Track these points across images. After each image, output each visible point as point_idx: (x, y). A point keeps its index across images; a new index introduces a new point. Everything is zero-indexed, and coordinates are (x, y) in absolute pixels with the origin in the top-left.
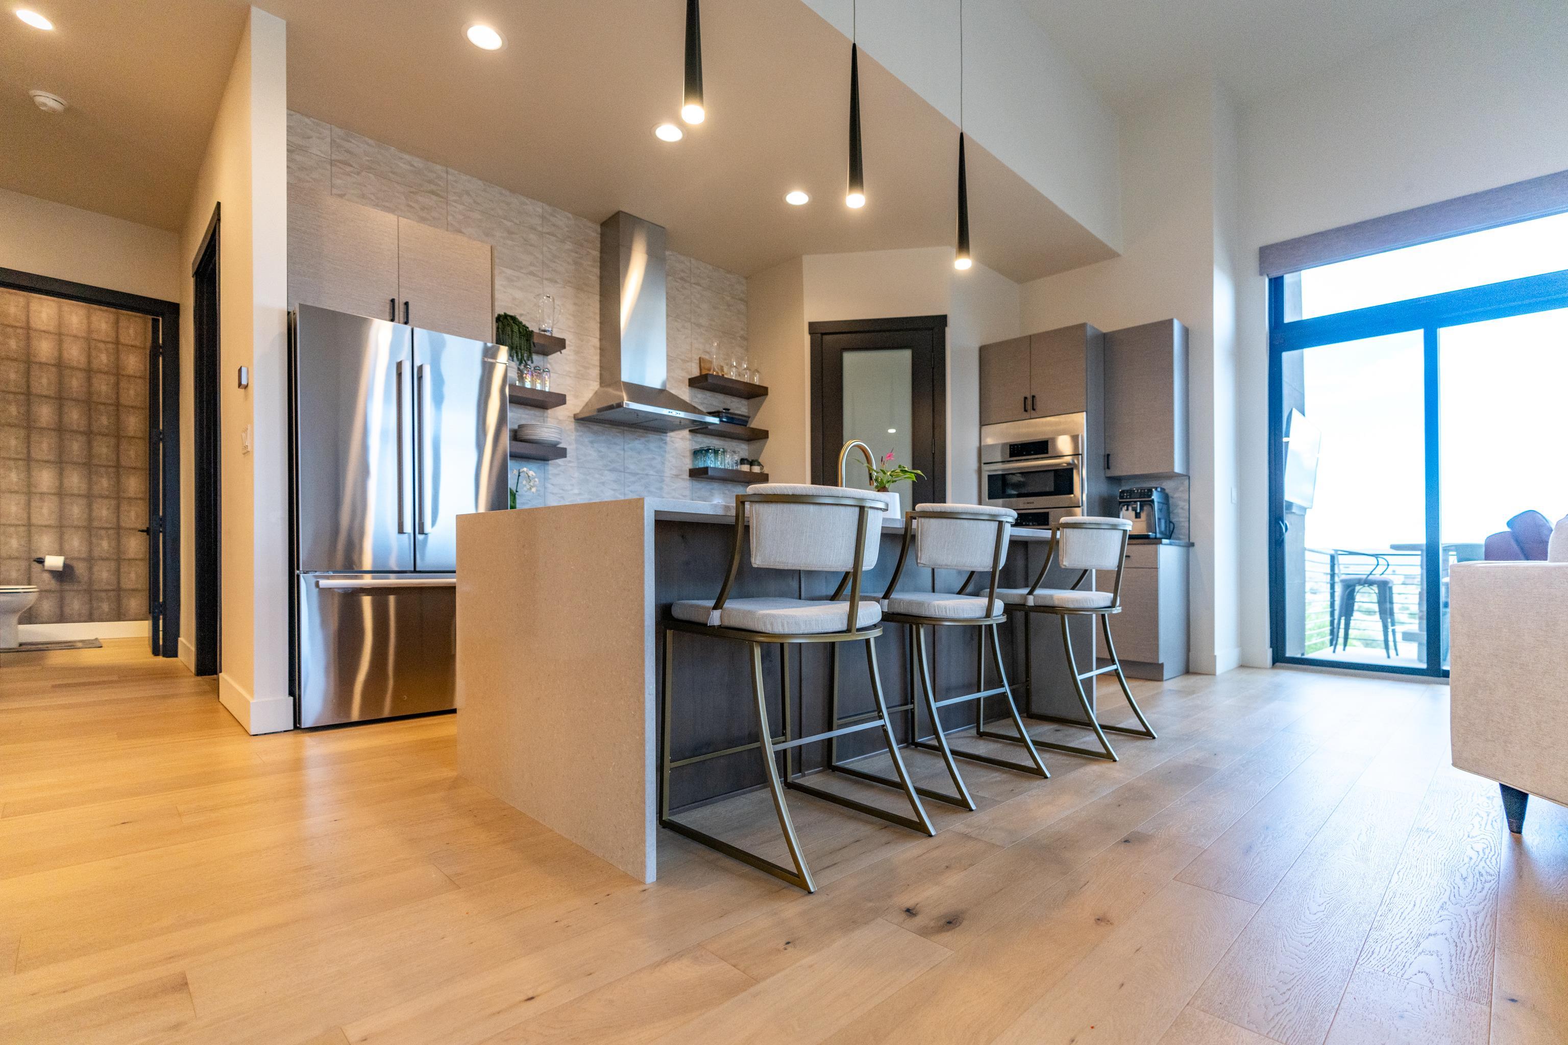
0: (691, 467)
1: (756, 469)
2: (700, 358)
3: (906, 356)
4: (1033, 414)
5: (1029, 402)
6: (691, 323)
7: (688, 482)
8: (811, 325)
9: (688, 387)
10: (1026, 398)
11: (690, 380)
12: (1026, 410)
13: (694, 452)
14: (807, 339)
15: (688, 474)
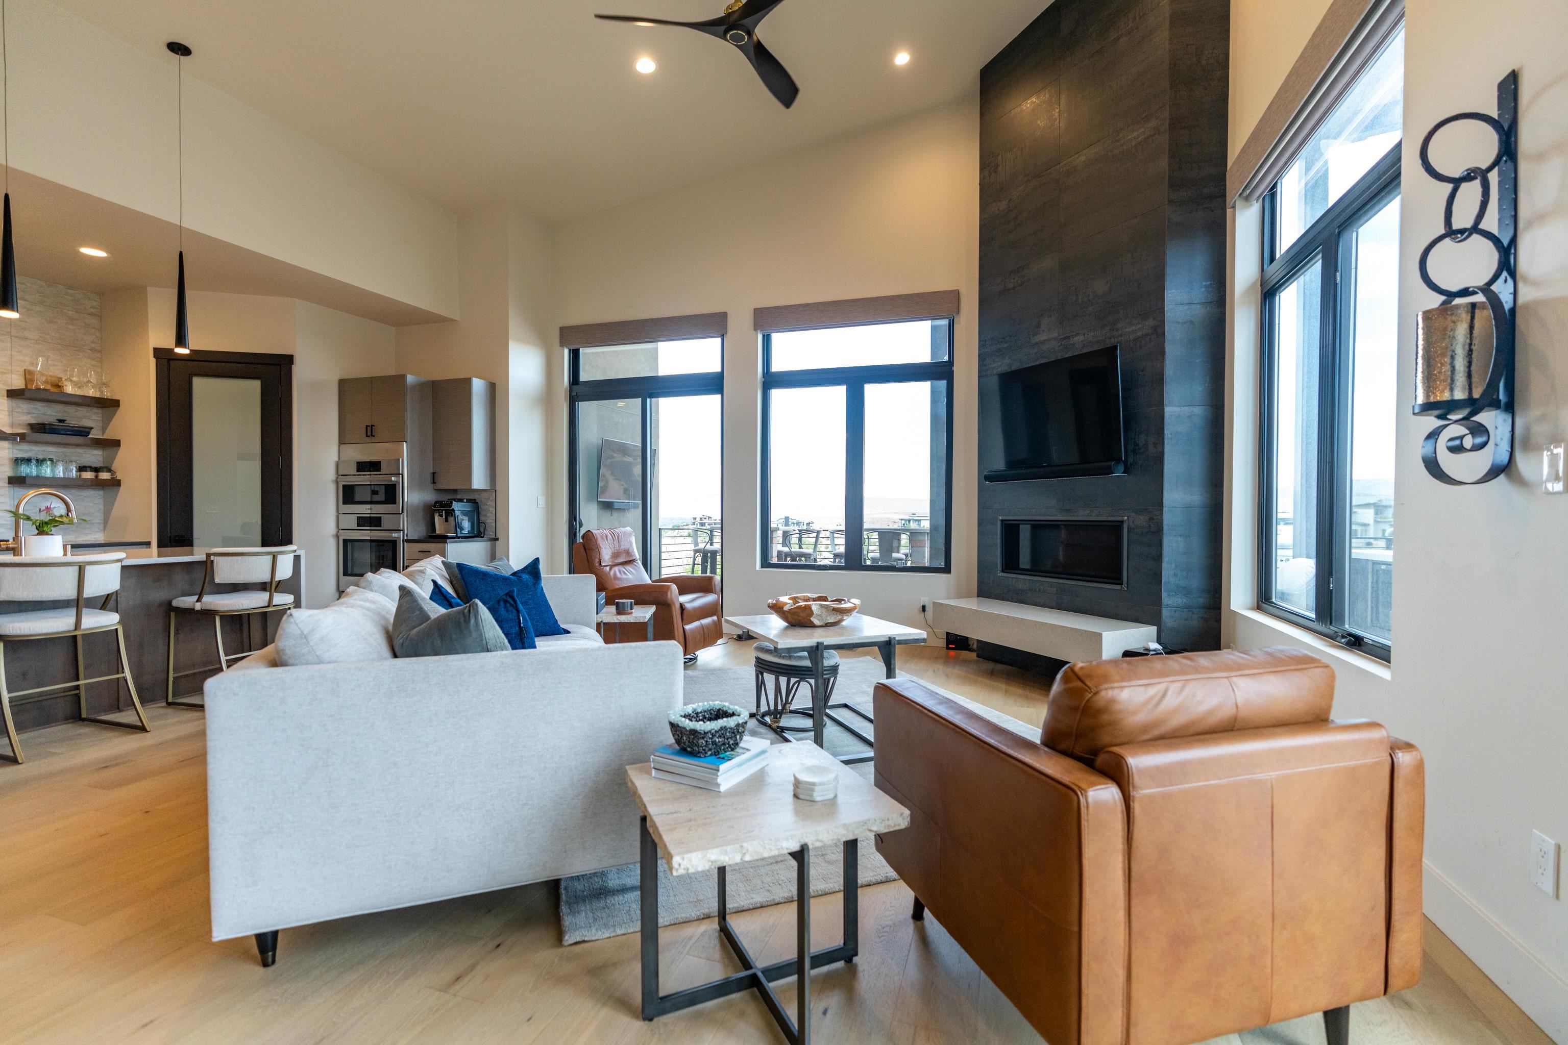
0: (11, 474)
1: (105, 476)
2: (25, 370)
3: (256, 385)
4: (373, 439)
5: (369, 429)
6: (11, 336)
7: (7, 489)
8: (155, 349)
9: (6, 398)
10: (367, 426)
11: (8, 391)
12: (367, 436)
13: (16, 460)
14: (152, 362)
15: (7, 481)
